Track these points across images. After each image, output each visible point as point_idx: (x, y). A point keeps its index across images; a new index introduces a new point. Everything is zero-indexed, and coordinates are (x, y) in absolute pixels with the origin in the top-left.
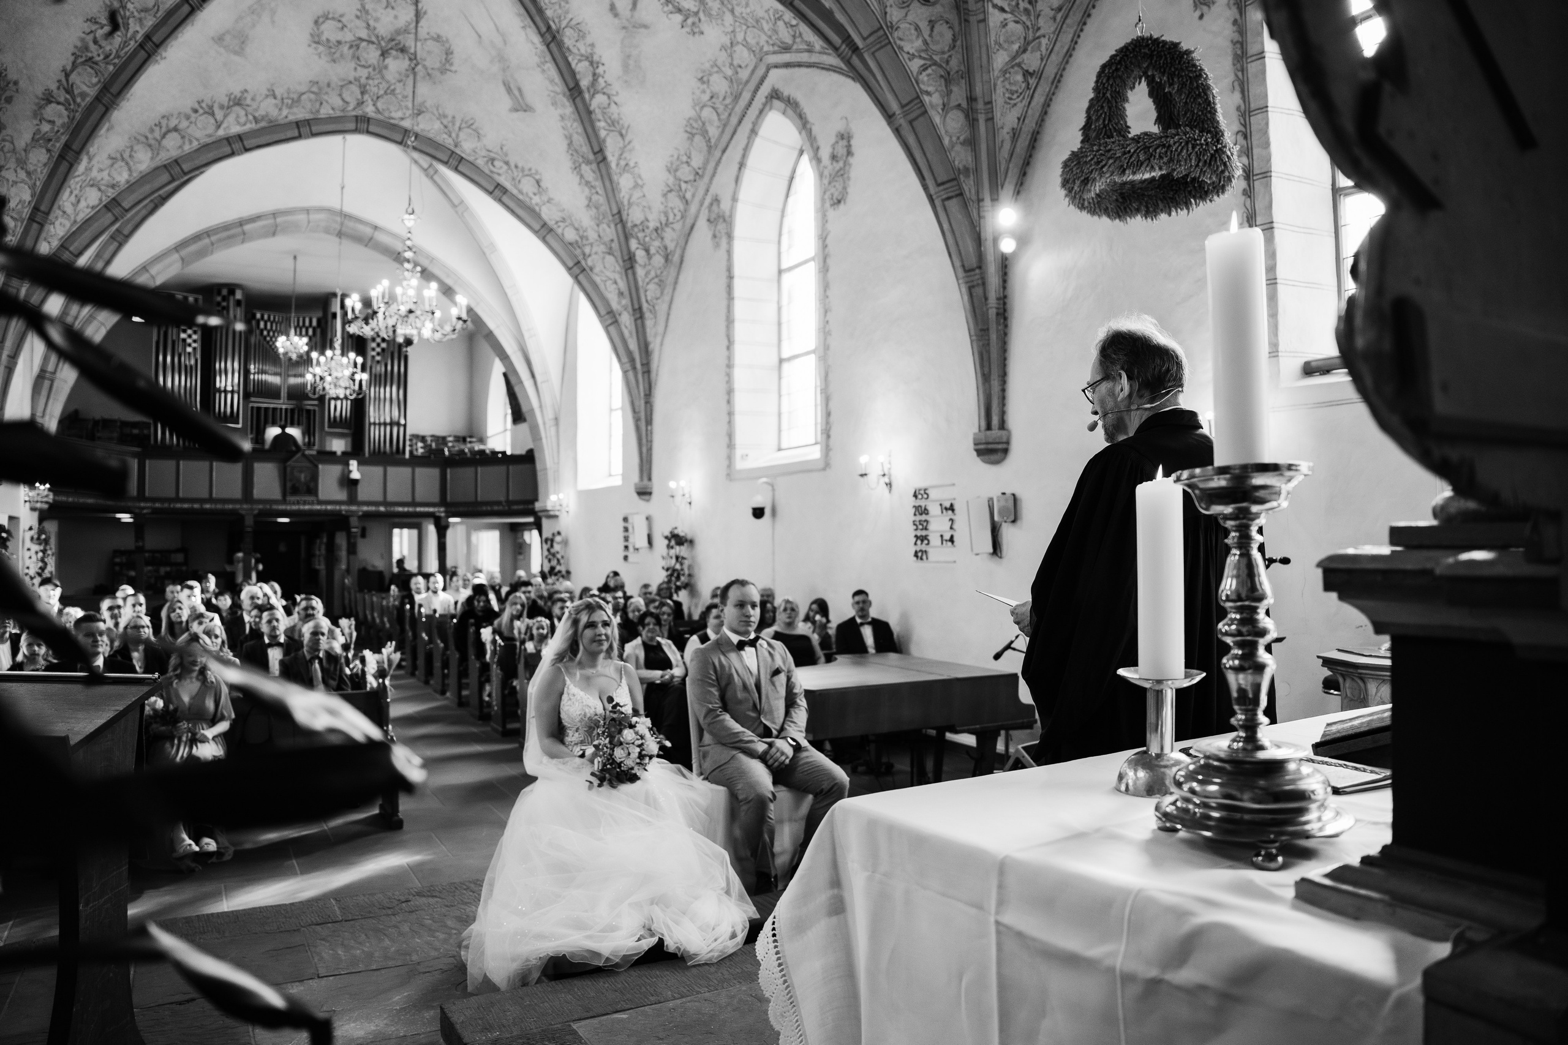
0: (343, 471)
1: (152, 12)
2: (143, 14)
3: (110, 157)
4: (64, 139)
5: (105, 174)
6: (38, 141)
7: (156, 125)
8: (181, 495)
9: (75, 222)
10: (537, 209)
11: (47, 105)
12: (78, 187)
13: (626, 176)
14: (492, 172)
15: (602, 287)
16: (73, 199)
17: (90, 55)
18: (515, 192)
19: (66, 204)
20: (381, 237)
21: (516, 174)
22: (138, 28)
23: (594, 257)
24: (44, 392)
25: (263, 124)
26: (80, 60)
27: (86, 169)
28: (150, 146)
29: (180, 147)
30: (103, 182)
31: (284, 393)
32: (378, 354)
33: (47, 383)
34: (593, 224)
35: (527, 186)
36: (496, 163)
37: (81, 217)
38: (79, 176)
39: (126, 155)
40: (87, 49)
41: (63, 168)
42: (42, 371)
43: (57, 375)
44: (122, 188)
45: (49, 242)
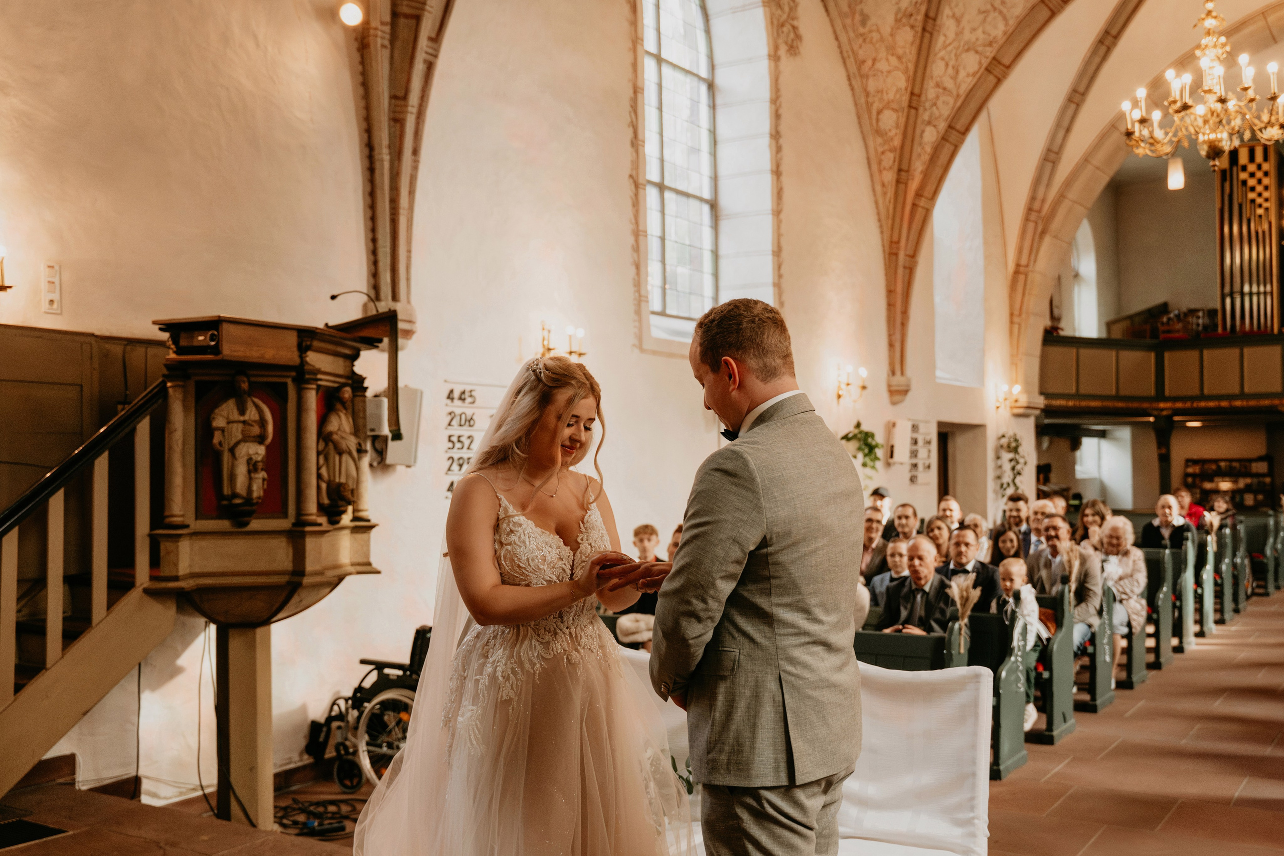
3: (980, 12)
4: (923, 8)
5: (979, 33)
6: (900, 20)
8: (1206, 391)
9: (958, 96)
12: (953, 56)
16: (950, 71)
19: (944, 79)
24: (1020, 288)
27: (957, 34)
30: (979, 43)
33: (1021, 278)
37: (964, 88)
38: (950, 44)
41: (926, 41)
42: (1018, 265)
43: (1031, 268)
44: (1001, 42)
45: (935, 126)
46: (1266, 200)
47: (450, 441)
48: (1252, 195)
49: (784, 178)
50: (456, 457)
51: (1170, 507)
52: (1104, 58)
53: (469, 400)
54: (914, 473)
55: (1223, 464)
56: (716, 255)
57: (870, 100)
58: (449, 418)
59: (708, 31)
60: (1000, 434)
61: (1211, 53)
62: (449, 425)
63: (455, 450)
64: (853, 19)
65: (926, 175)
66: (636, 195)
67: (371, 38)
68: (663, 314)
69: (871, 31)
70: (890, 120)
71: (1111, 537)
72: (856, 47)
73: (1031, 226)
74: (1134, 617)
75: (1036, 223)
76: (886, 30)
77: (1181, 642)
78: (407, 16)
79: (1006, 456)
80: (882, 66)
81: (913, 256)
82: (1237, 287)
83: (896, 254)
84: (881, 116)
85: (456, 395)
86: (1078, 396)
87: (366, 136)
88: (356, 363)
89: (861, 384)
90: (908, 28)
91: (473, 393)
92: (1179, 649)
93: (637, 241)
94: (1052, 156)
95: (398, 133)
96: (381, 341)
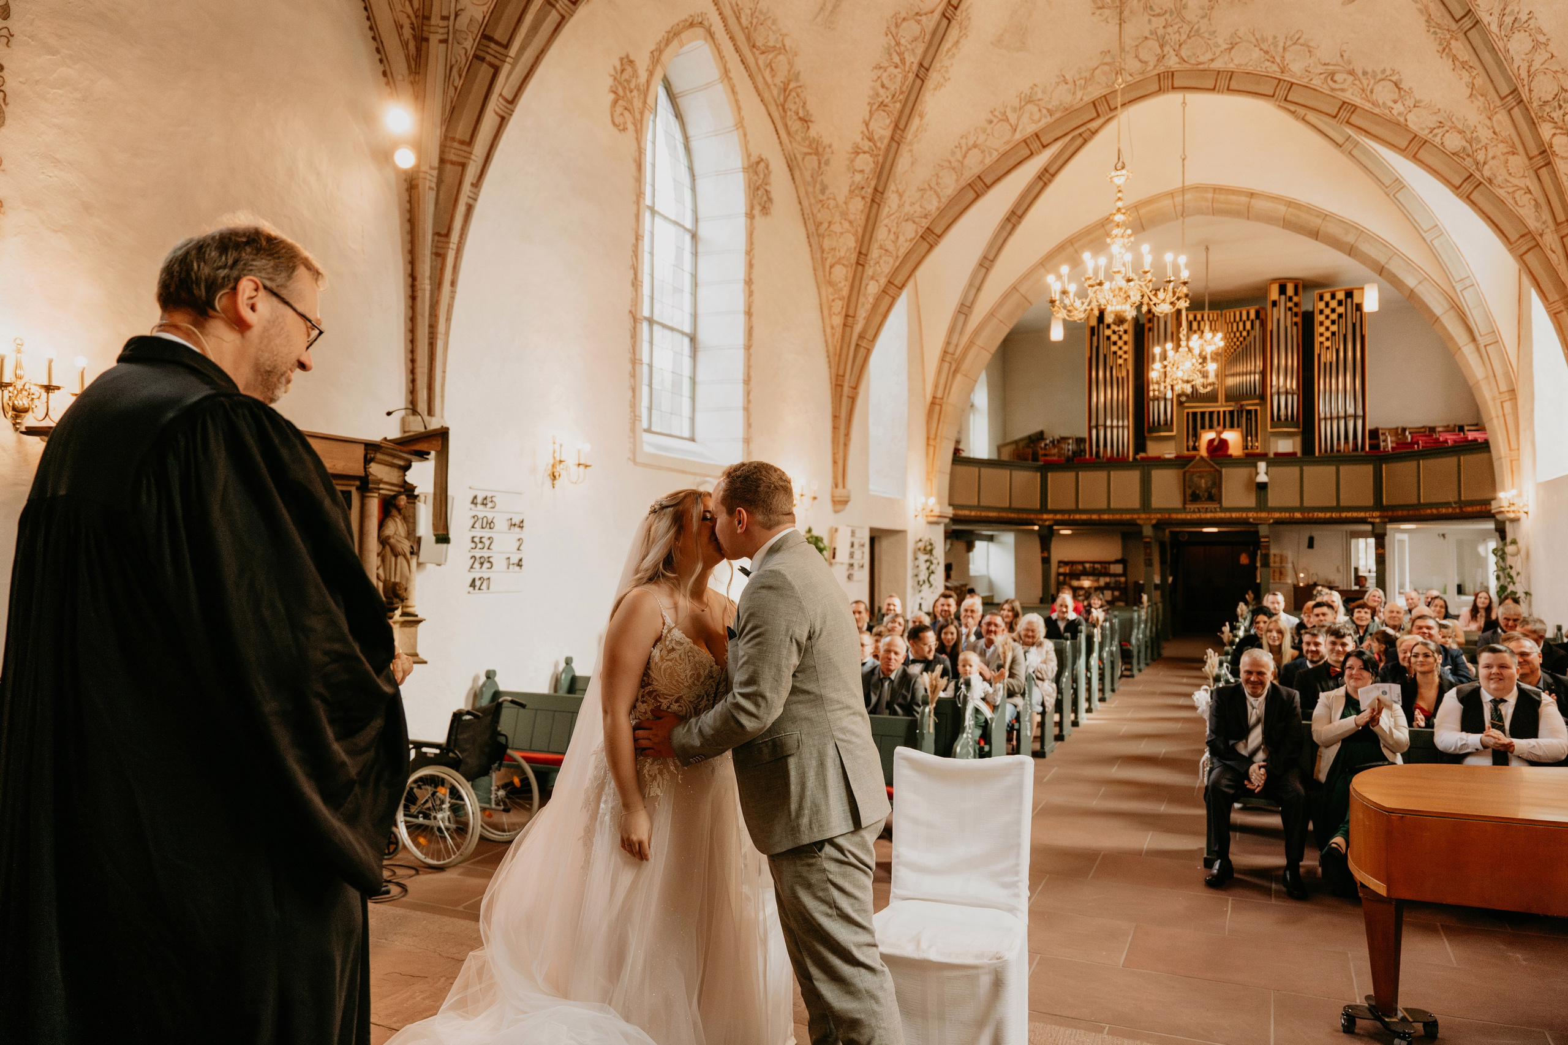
0: (1250, 475)
1: (920, 39)
2: (914, 44)
3: (919, 190)
4: (873, 183)
5: (917, 207)
6: (853, 191)
7: (956, 147)
8: (1080, 507)
9: (897, 257)
10: (1402, 119)
11: (855, 157)
12: (895, 224)
13: (1517, 36)
14: (1333, 90)
15: (1509, 201)
16: (892, 236)
17: (880, 100)
18: (1367, 106)
19: (887, 242)
20: (1259, 204)
21: (1365, 82)
22: (913, 59)
23: (1491, 163)
24: (936, 417)
25: (1058, 115)
26: (875, 107)
27: (899, 207)
28: (954, 169)
29: (982, 162)
30: (916, 215)
31: (1221, 396)
32: (1327, 339)
33: (937, 408)
34: (1483, 118)
35: (1384, 94)
36: (1337, 77)
37: (902, 251)
38: (893, 214)
39: (933, 184)
40: (877, 95)
41: (874, 211)
42: (934, 397)
43: (945, 400)
44: (934, 216)
45: (877, 281)
46: (1125, 352)
47: (473, 542)
48: (1114, 348)
49: (754, 318)
50: (478, 556)
51: (1066, 607)
52: (1010, 233)
53: (490, 505)
54: (851, 572)
55: (1087, 565)
56: (693, 380)
57: (825, 255)
58: (473, 521)
59: (693, 189)
60: (918, 539)
61: (1119, 242)
62: (473, 527)
63: (477, 550)
64: (814, 187)
65: (868, 320)
66: (634, 328)
67: (421, 180)
68: (648, 430)
69: (828, 199)
70: (840, 273)
71: (1028, 630)
72: (815, 211)
73: (946, 365)
74: (1047, 698)
75: (950, 363)
76: (841, 199)
77: (1076, 717)
78: (453, 163)
79: (923, 557)
80: (837, 228)
81: (855, 388)
82: (1101, 422)
83: (841, 386)
84: (833, 270)
85: (479, 500)
86: (979, 507)
87: (409, 267)
88: (407, 473)
89: (813, 495)
90: (859, 199)
91: (494, 499)
92: (1075, 724)
93: (634, 368)
94: (965, 310)
95: (439, 266)
96: (429, 453)
